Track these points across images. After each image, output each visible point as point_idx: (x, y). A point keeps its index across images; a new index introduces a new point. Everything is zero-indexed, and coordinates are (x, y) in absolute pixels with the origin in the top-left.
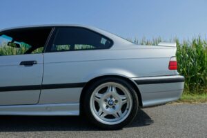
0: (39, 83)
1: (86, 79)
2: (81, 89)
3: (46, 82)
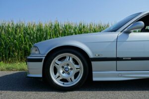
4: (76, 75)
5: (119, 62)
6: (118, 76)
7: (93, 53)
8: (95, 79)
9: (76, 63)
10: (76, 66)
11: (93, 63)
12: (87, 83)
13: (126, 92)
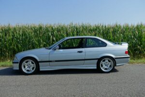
0: (84, 58)
1: (99, 57)
2: (97, 61)
3: (86, 58)
4: (33, 69)
5: (50, 63)
6: (49, 68)
7: (39, 59)
8: (41, 70)
9: (33, 63)
10: (33, 65)
11: (40, 63)
12: (37, 72)
13: (57, 75)
